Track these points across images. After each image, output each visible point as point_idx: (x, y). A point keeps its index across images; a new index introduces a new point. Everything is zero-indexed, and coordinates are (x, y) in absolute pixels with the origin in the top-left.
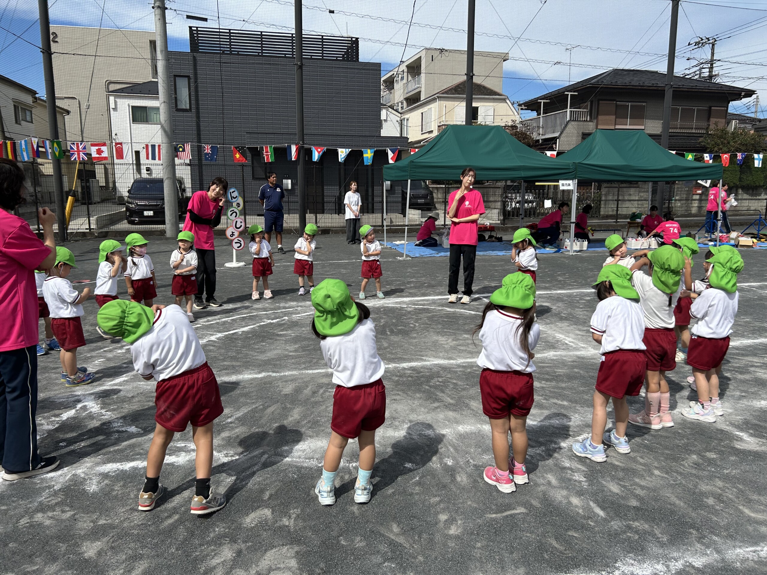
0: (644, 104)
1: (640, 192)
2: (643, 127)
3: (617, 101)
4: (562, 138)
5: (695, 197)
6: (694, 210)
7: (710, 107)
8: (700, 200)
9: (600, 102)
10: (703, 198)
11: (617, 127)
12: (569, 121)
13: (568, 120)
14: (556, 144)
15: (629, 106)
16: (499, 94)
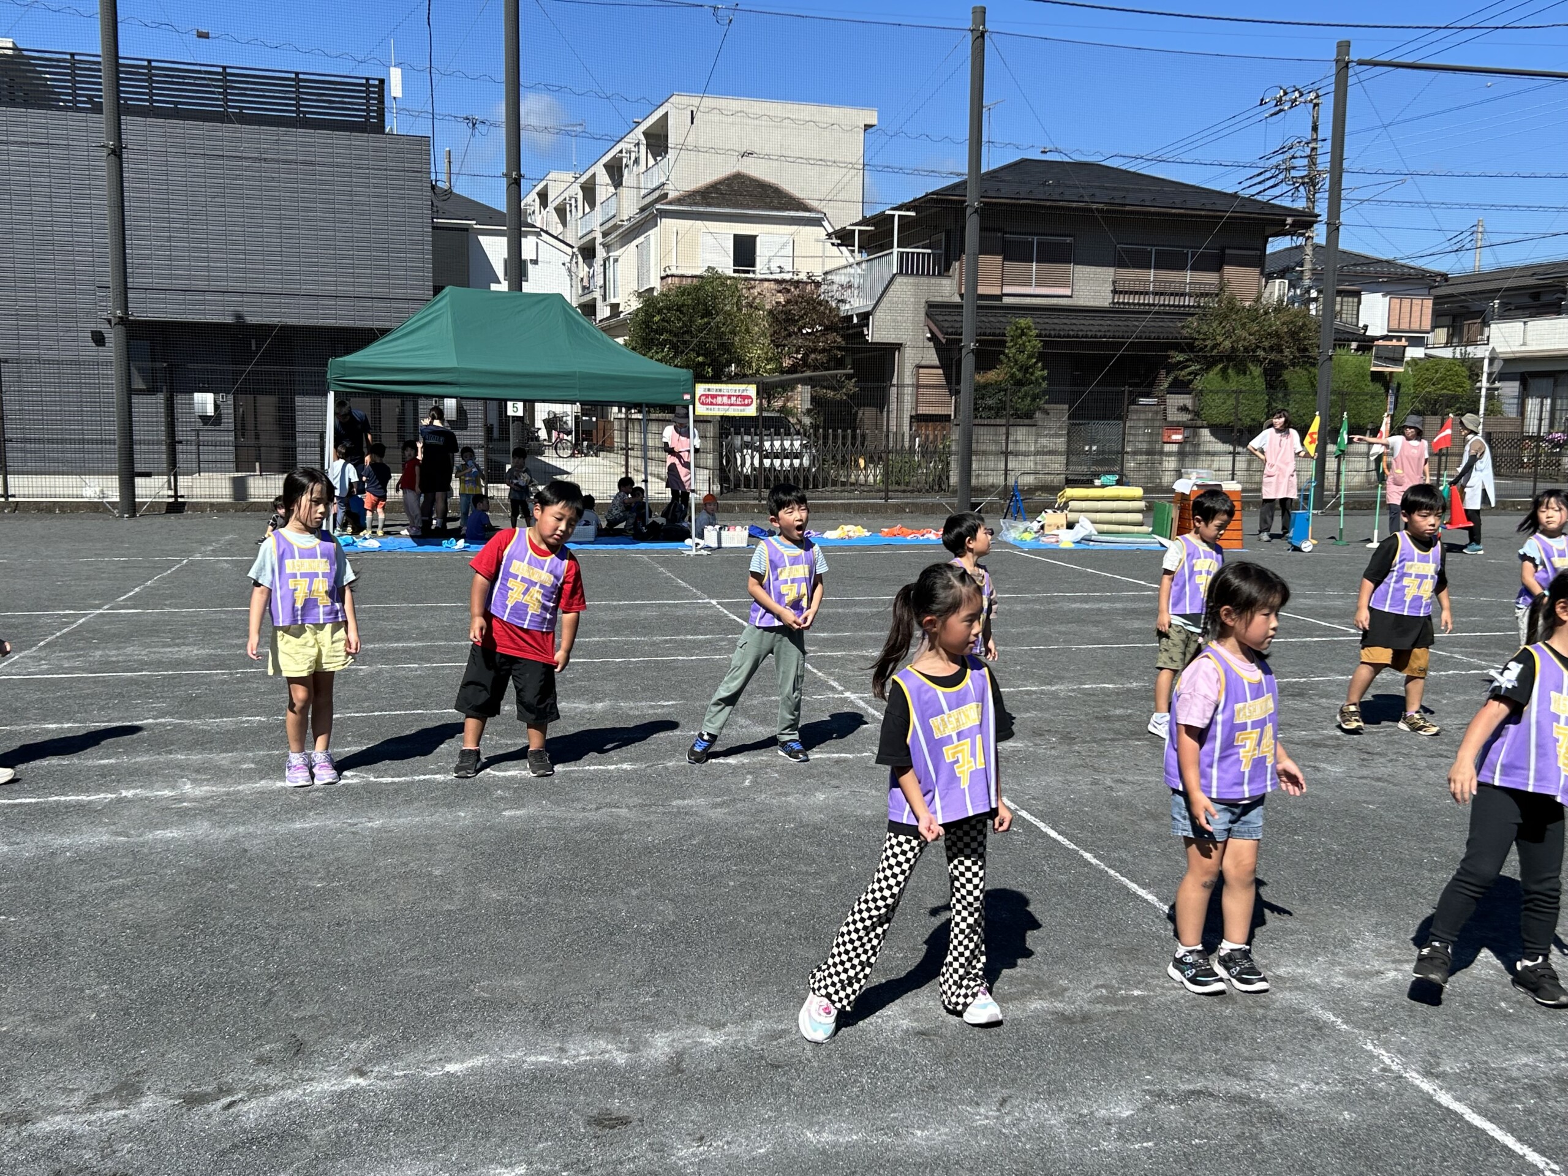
0: (1069, 240)
1: (1038, 435)
2: (1068, 292)
3: (1006, 233)
4: (879, 314)
5: (1167, 448)
6: (1167, 478)
7: (1223, 249)
8: (1181, 455)
10: (1188, 449)
11: (1007, 290)
12: (894, 275)
13: (895, 271)
14: (867, 325)
15: (1032, 243)
16: (806, 209)
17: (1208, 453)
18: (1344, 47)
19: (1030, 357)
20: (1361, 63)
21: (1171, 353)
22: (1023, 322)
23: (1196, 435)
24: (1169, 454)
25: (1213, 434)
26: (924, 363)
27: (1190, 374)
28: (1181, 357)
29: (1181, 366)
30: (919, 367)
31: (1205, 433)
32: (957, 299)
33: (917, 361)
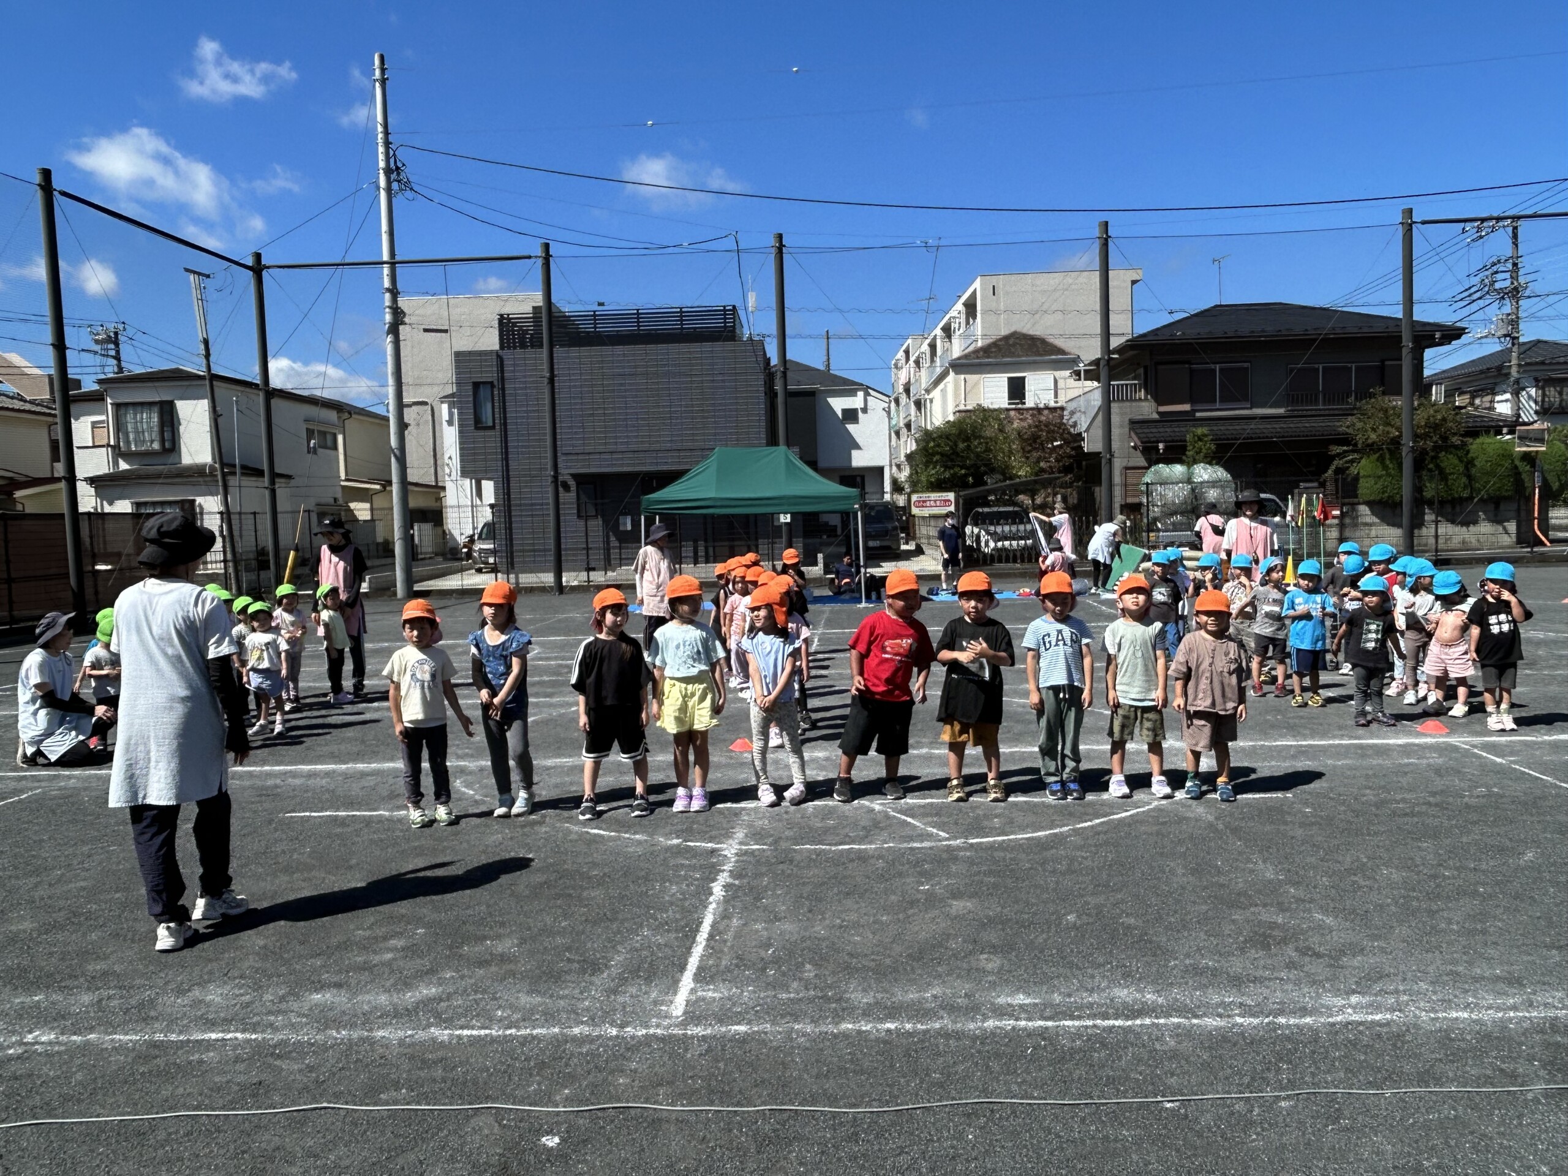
0: (1246, 365)
2: (1248, 405)
3: (1193, 364)
4: (1092, 431)
5: (1329, 521)
7: (1383, 361)
8: (1341, 528)
9: (1160, 367)
10: (1347, 521)
11: (1196, 407)
14: (1084, 440)
15: (1215, 370)
16: (1063, 352)
17: (1366, 524)
18: (1409, 212)
20: (1424, 223)
21: (1332, 447)
22: (1200, 431)
23: (1354, 510)
24: (1331, 526)
25: (1371, 509)
26: (1131, 464)
27: (1347, 462)
28: (1338, 450)
29: (1340, 455)
30: (1127, 468)
31: (1364, 509)
32: (1155, 416)
33: (1124, 464)
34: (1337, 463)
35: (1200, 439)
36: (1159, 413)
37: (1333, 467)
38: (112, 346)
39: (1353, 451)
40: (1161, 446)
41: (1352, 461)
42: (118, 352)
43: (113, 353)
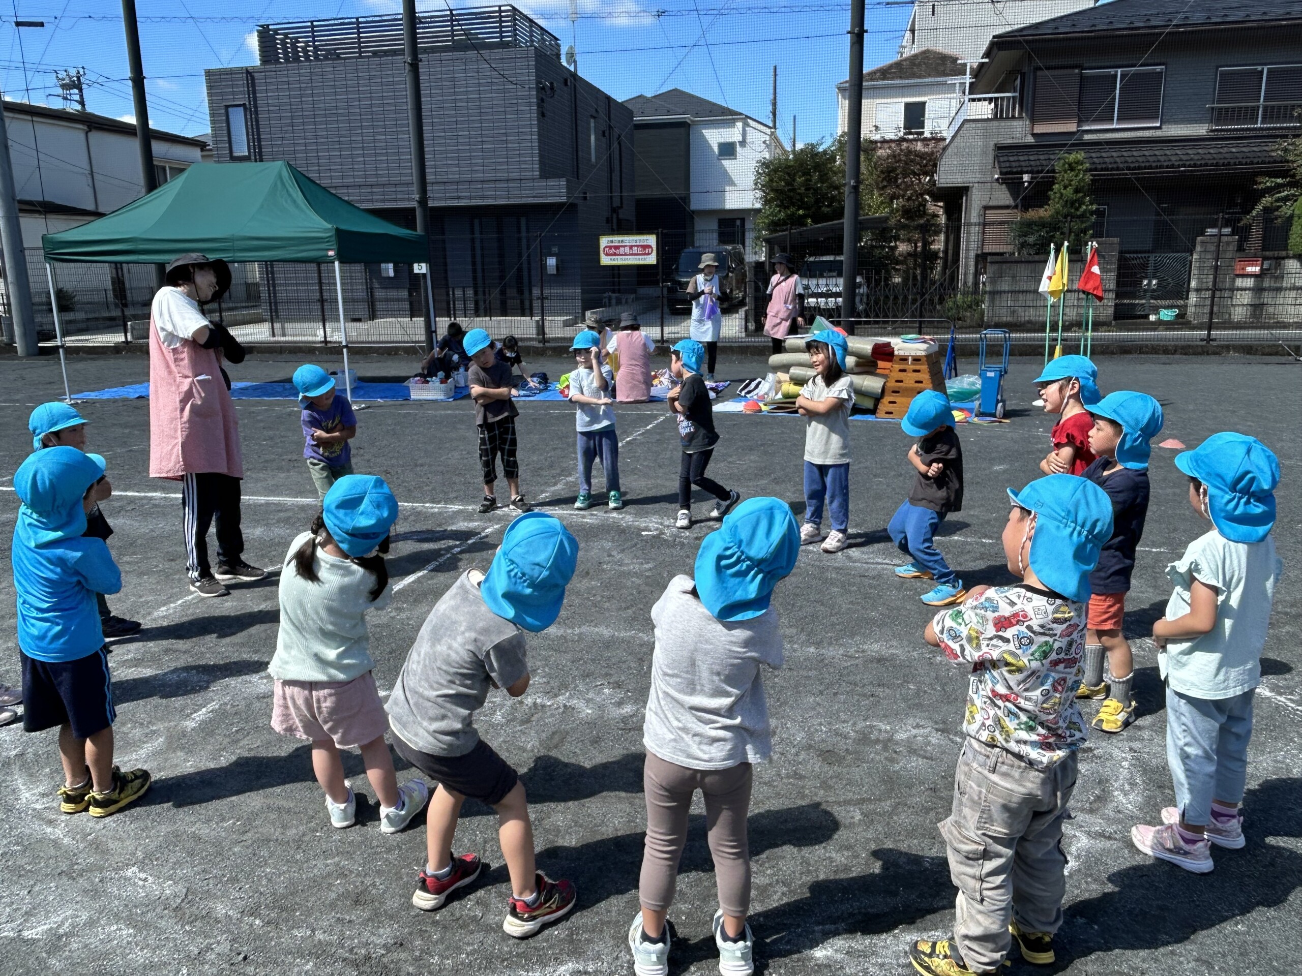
0: (1158, 68)
2: (1156, 123)
3: (1086, 69)
4: (946, 160)
5: (1239, 282)
6: (1239, 313)
8: (1258, 290)
9: (1042, 74)
10: (1267, 283)
11: (1085, 126)
12: (964, 121)
15: (1116, 76)
17: (1292, 286)
19: (1077, 191)
21: (1259, 179)
22: (1072, 157)
23: (1278, 266)
24: (1241, 287)
26: (991, 204)
27: (1278, 200)
28: (1269, 183)
29: (1269, 191)
30: (986, 208)
31: (1292, 264)
32: (1030, 140)
33: (984, 203)
34: (1266, 201)
35: (1072, 169)
36: (1034, 135)
37: (1259, 207)
38: (76, 91)
39: (1292, 185)
40: (1026, 177)
41: (1286, 199)
42: (82, 96)
43: (77, 98)
